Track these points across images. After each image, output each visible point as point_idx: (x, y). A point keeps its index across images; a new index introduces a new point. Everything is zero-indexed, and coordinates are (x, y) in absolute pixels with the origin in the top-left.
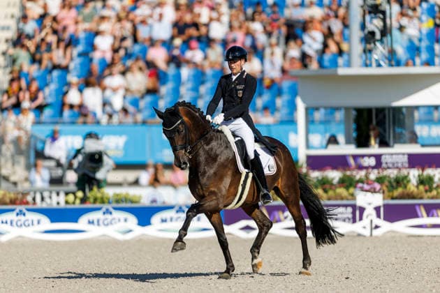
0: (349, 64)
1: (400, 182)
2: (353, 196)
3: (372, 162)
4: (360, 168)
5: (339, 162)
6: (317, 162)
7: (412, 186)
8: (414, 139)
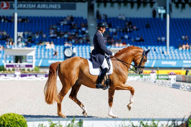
0: (14, 47)
1: (24, 70)
2: (14, 73)
3: (18, 66)
4: (16, 67)
5: (12, 66)
6: (7, 66)
7: (26, 71)
8: (26, 62)
